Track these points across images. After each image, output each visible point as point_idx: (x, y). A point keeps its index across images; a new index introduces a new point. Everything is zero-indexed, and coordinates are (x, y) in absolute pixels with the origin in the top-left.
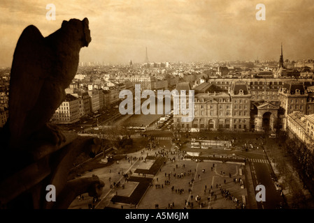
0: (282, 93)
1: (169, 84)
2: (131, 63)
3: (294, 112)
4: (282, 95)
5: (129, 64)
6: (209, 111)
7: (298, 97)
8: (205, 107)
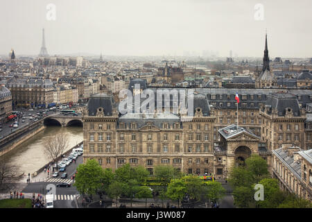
0: (265, 113)
1: (81, 96)
2: (13, 56)
3: (283, 146)
4: (264, 116)
5: (9, 58)
6: (144, 145)
7: (291, 121)
8: (138, 138)
